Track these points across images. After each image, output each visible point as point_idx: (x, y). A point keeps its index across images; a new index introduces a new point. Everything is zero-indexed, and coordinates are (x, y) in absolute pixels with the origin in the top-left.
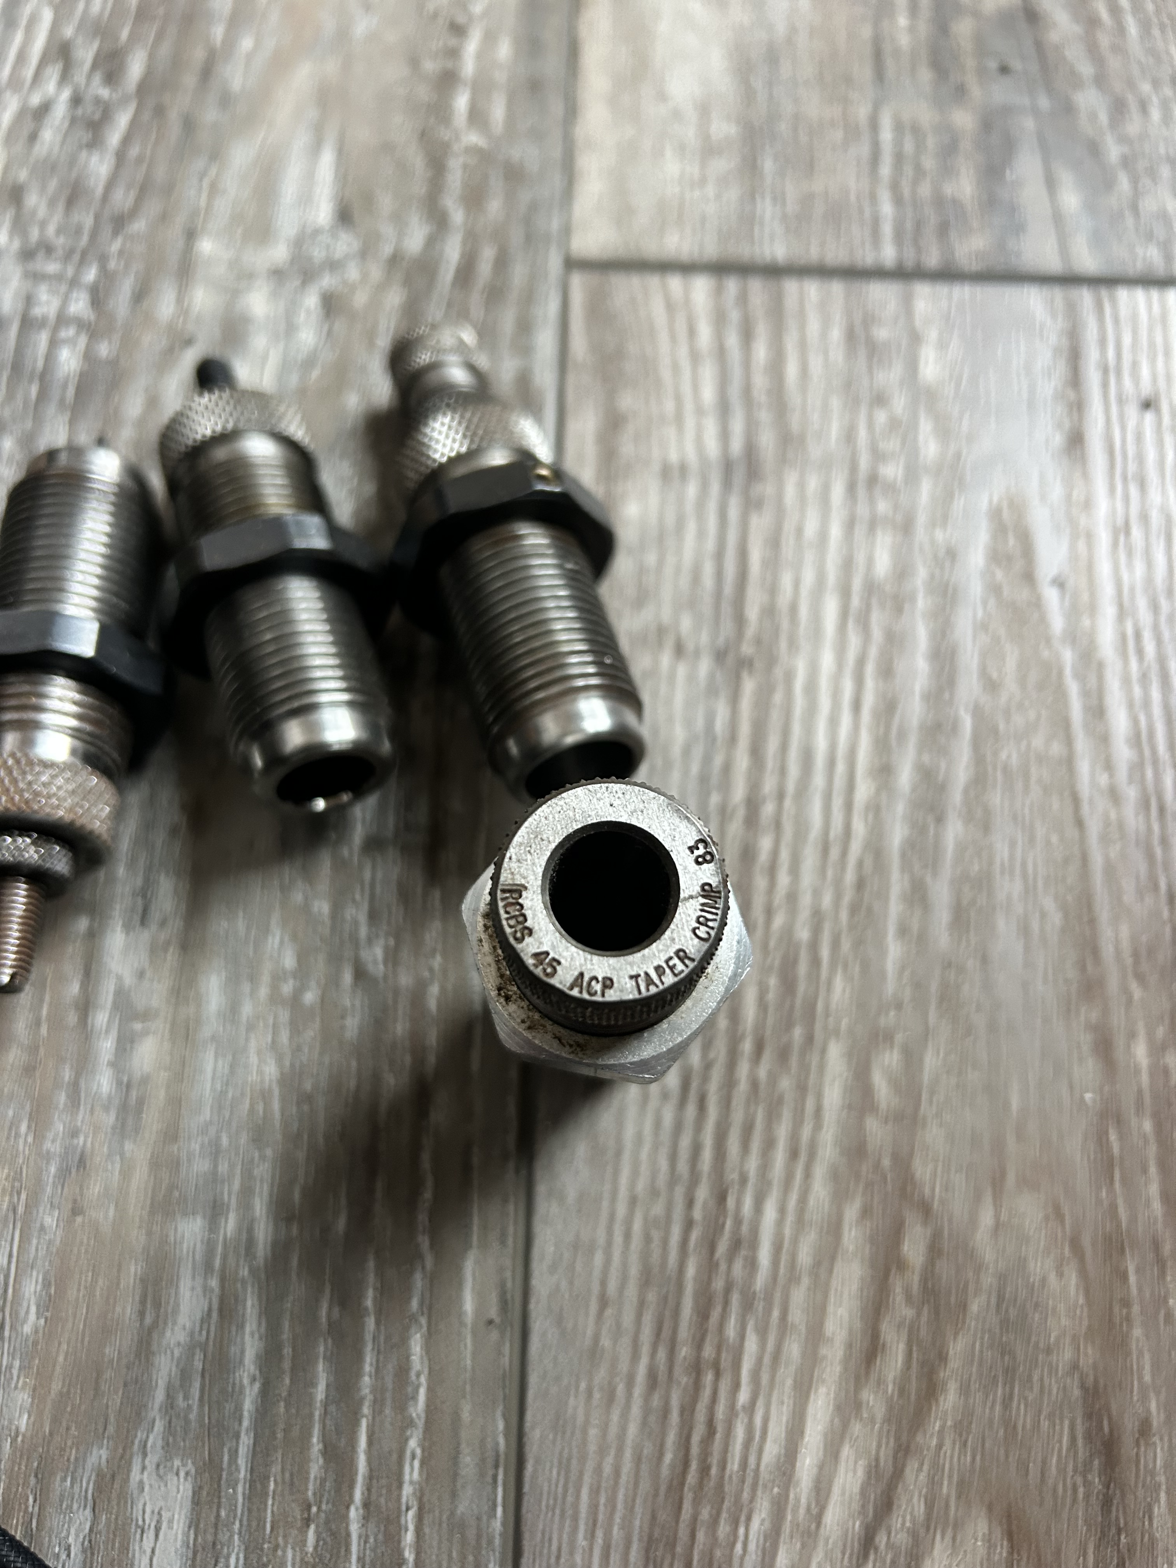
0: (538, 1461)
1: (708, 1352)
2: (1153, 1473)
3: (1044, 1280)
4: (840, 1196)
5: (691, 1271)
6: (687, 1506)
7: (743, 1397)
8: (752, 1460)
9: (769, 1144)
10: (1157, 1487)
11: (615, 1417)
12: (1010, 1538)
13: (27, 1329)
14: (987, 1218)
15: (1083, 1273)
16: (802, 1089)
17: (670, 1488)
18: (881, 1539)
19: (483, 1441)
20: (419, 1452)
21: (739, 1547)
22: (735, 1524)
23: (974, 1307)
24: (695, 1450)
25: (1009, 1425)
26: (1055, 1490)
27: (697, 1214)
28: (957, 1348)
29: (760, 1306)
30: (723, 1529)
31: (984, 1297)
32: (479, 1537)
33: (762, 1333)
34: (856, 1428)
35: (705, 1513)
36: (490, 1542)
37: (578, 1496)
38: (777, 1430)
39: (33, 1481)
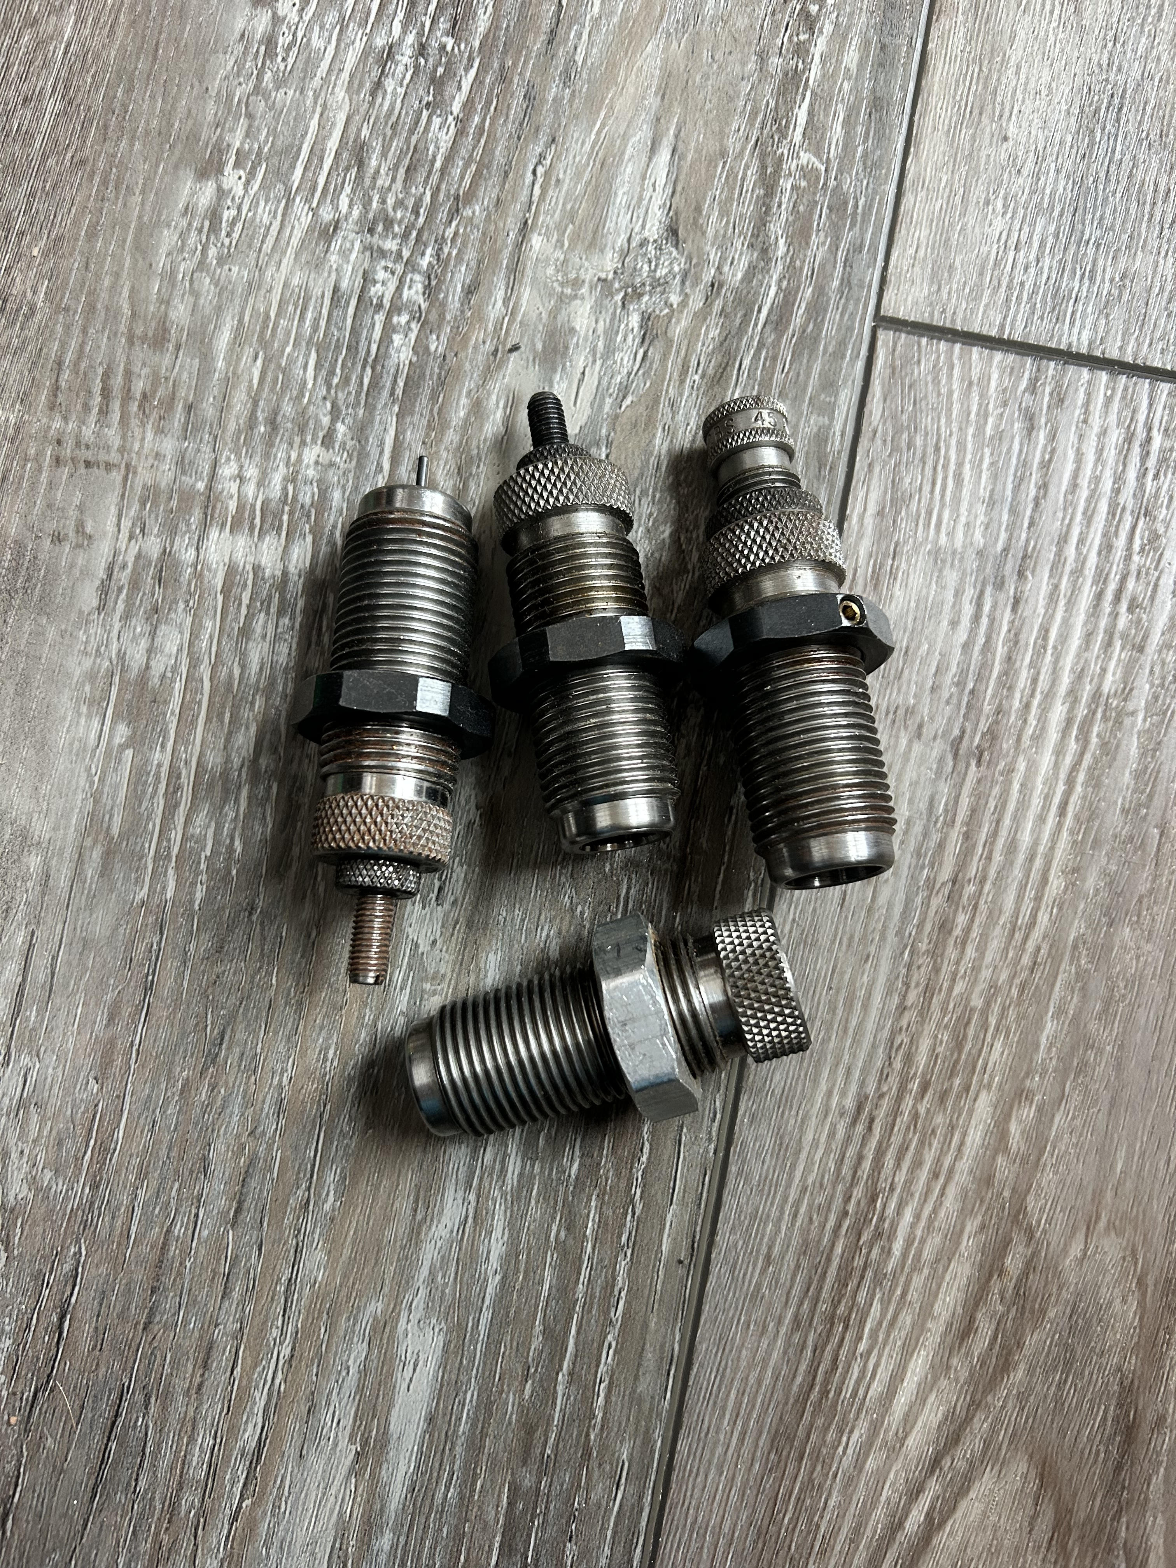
0: (701, 1365)
1: (841, 1310)
2: (1158, 1454)
3: (1110, 1304)
4: (965, 1212)
5: (839, 1250)
6: (807, 1415)
7: (862, 1347)
8: (861, 1392)
9: (917, 1164)
10: (1160, 1463)
11: (764, 1344)
12: (1041, 1480)
13: (327, 1207)
14: (1076, 1250)
15: (1142, 1304)
16: (952, 1128)
17: (797, 1401)
18: (946, 1463)
19: (662, 1346)
20: (614, 1344)
21: (840, 1449)
22: (841, 1432)
23: (1051, 1314)
24: (819, 1378)
25: (1059, 1401)
26: (1082, 1453)
27: (851, 1208)
28: (1031, 1341)
29: (886, 1284)
30: (831, 1436)
31: (1060, 1308)
32: (651, 1410)
33: (885, 1304)
34: (943, 1383)
35: (820, 1422)
36: (659, 1415)
37: (728, 1395)
38: (883, 1375)
39: (325, 1316)
